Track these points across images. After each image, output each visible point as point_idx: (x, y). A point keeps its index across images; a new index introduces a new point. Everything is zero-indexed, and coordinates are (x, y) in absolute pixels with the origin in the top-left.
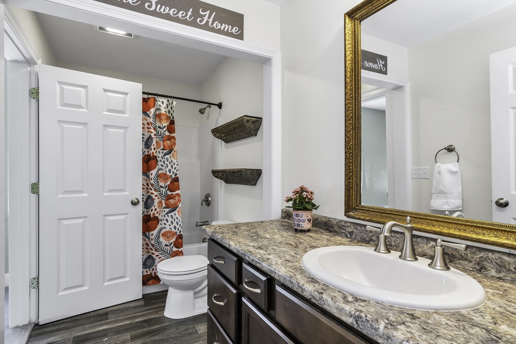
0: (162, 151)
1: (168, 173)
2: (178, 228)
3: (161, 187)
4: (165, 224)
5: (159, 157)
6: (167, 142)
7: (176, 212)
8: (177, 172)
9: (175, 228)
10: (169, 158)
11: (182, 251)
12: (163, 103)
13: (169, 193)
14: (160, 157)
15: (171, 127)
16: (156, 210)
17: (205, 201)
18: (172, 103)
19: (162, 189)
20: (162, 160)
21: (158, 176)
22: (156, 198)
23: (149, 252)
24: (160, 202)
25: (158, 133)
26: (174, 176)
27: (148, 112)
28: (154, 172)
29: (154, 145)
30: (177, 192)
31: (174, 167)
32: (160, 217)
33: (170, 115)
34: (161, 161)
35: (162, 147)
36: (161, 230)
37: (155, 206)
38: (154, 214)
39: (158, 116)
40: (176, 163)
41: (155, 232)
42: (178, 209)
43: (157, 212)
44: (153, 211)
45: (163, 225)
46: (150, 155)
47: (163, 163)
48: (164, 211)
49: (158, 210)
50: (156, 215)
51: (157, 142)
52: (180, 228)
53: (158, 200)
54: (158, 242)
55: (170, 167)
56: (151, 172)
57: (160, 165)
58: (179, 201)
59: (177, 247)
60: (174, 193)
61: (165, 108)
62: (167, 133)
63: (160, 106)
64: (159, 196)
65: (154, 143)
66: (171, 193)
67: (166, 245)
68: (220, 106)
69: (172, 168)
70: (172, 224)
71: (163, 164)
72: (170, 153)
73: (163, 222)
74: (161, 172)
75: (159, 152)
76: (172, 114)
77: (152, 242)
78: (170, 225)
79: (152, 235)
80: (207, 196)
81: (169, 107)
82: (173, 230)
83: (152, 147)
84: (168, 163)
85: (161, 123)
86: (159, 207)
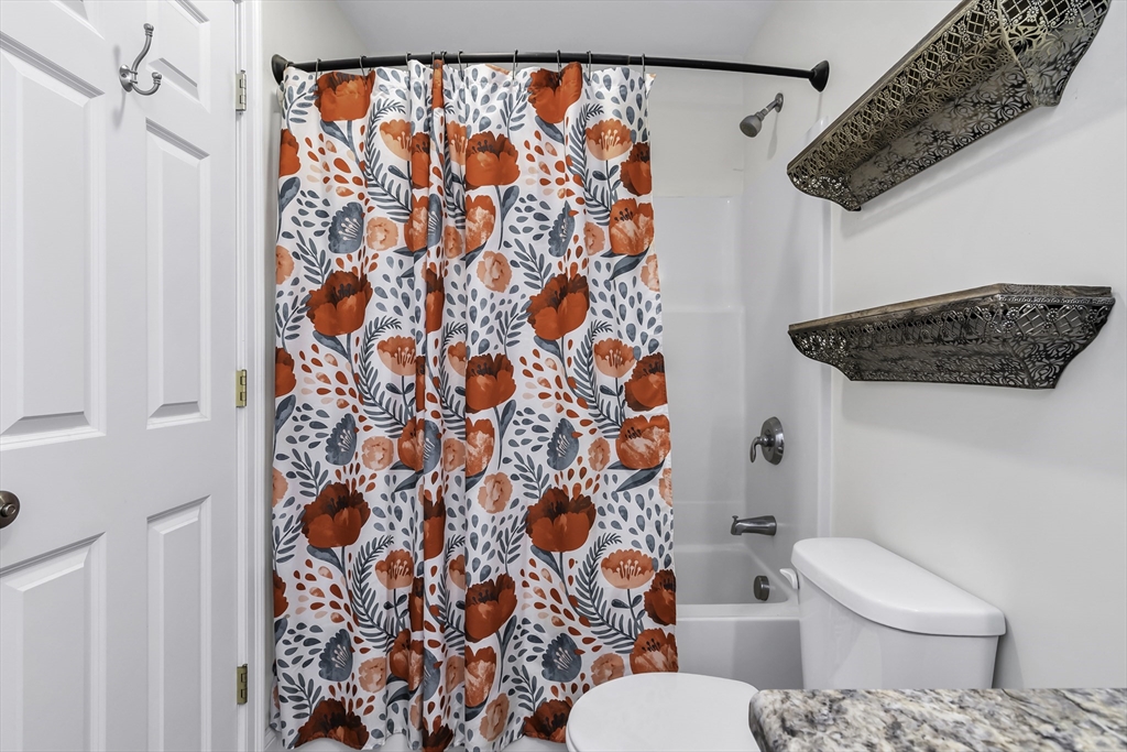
0: (607, 260)
1: (626, 341)
2: (661, 547)
3: (605, 390)
4: (616, 525)
5: (595, 282)
6: (621, 224)
7: (653, 485)
8: (659, 338)
9: (650, 542)
10: (629, 284)
11: (671, 636)
12: (608, 82)
13: (631, 414)
14: (601, 283)
15: (638, 170)
16: (583, 473)
17: (762, 444)
18: (642, 82)
19: (606, 398)
20: (608, 295)
21: (593, 351)
22: (585, 430)
23: (560, 623)
24: (600, 446)
25: (594, 198)
26: (645, 352)
27: (559, 126)
28: (577, 336)
29: (576, 239)
30: (657, 411)
31: (647, 317)
32: (597, 501)
33: (634, 127)
34: (602, 296)
35: (607, 247)
36: (600, 545)
37: (580, 460)
38: (577, 488)
39: (592, 136)
40: (655, 304)
41: (581, 554)
42: (660, 475)
43: (589, 483)
44: (576, 478)
45: (610, 530)
46: (565, 276)
47: (608, 305)
48: (615, 478)
49: (591, 474)
50: (585, 492)
51: (588, 229)
52: (666, 545)
53: (592, 439)
54: (591, 592)
55: (631, 317)
56: (568, 337)
57: (600, 312)
58: (666, 444)
59: (657, 619)
60: (648, 414)
61: (615, 100)
62: (623, 193)
63: (599, 96)
64: (594, 425)
65: (578, 230)
66: (638, 414)
67: (617, 604)
68: (819, 78)
69: (641, 321)
70: (642, 528)
71: (611, 308)
72: (632, 266)
73: (609, 518)
74: (602, 336)
75: (598, 265)
76: (640, 121)
77: (573, 590)
78: (633, 531)
79: (572, 563)
80: (771, 427)
81: (632, 96)
82: (645, 550)
83: (572, 246)
84: (626, 302)
85: (600, 157)
86: (593, 462)
